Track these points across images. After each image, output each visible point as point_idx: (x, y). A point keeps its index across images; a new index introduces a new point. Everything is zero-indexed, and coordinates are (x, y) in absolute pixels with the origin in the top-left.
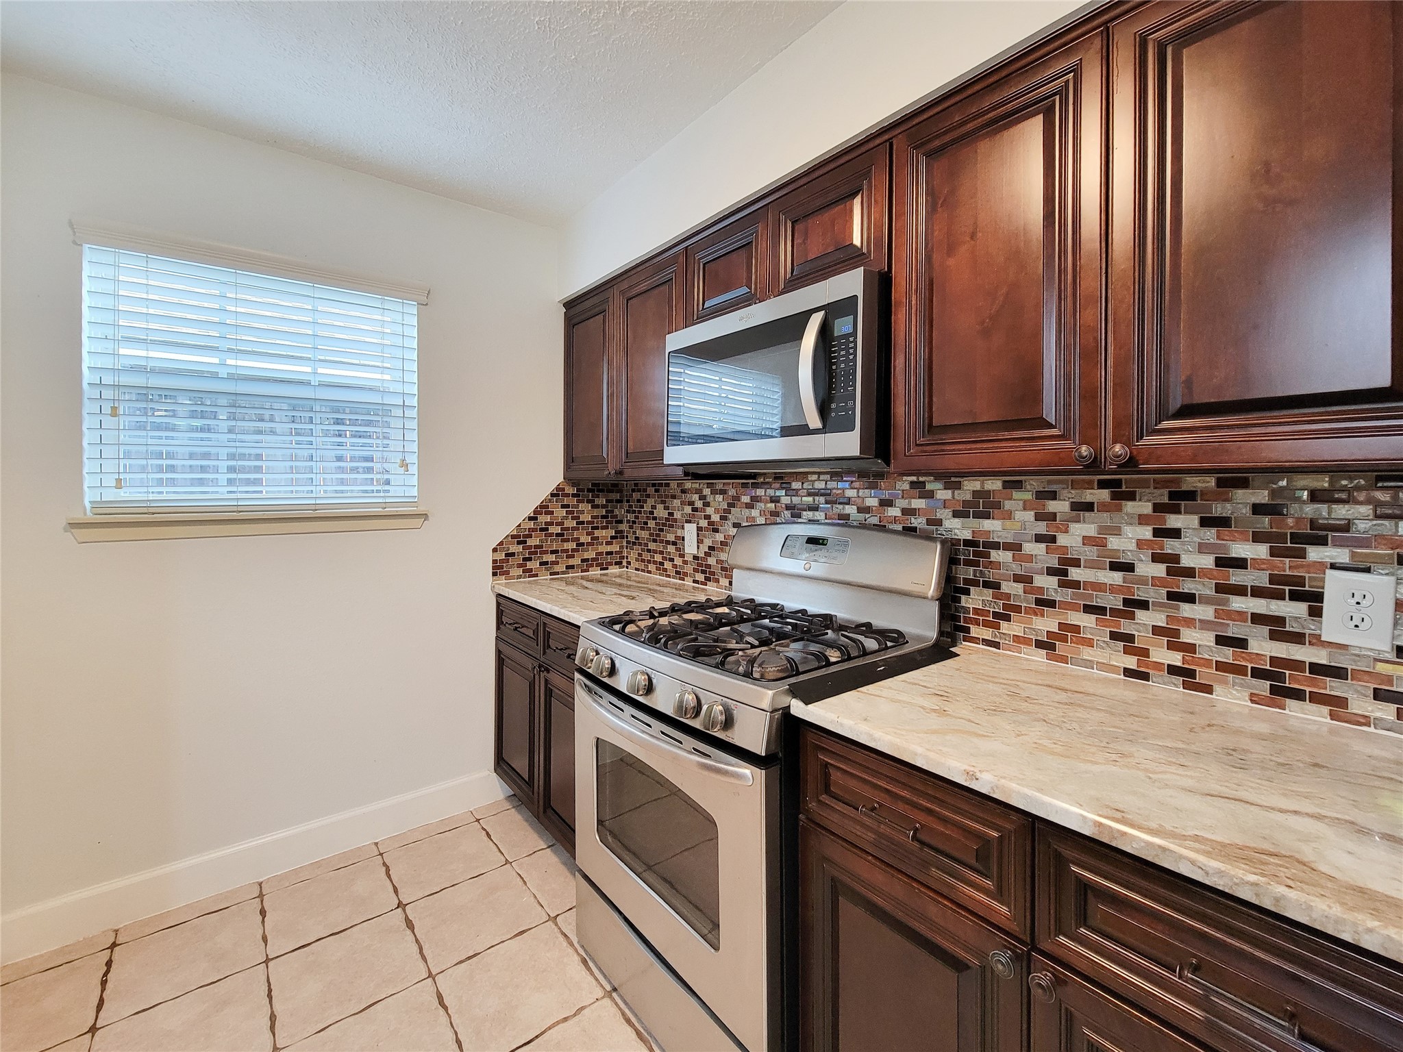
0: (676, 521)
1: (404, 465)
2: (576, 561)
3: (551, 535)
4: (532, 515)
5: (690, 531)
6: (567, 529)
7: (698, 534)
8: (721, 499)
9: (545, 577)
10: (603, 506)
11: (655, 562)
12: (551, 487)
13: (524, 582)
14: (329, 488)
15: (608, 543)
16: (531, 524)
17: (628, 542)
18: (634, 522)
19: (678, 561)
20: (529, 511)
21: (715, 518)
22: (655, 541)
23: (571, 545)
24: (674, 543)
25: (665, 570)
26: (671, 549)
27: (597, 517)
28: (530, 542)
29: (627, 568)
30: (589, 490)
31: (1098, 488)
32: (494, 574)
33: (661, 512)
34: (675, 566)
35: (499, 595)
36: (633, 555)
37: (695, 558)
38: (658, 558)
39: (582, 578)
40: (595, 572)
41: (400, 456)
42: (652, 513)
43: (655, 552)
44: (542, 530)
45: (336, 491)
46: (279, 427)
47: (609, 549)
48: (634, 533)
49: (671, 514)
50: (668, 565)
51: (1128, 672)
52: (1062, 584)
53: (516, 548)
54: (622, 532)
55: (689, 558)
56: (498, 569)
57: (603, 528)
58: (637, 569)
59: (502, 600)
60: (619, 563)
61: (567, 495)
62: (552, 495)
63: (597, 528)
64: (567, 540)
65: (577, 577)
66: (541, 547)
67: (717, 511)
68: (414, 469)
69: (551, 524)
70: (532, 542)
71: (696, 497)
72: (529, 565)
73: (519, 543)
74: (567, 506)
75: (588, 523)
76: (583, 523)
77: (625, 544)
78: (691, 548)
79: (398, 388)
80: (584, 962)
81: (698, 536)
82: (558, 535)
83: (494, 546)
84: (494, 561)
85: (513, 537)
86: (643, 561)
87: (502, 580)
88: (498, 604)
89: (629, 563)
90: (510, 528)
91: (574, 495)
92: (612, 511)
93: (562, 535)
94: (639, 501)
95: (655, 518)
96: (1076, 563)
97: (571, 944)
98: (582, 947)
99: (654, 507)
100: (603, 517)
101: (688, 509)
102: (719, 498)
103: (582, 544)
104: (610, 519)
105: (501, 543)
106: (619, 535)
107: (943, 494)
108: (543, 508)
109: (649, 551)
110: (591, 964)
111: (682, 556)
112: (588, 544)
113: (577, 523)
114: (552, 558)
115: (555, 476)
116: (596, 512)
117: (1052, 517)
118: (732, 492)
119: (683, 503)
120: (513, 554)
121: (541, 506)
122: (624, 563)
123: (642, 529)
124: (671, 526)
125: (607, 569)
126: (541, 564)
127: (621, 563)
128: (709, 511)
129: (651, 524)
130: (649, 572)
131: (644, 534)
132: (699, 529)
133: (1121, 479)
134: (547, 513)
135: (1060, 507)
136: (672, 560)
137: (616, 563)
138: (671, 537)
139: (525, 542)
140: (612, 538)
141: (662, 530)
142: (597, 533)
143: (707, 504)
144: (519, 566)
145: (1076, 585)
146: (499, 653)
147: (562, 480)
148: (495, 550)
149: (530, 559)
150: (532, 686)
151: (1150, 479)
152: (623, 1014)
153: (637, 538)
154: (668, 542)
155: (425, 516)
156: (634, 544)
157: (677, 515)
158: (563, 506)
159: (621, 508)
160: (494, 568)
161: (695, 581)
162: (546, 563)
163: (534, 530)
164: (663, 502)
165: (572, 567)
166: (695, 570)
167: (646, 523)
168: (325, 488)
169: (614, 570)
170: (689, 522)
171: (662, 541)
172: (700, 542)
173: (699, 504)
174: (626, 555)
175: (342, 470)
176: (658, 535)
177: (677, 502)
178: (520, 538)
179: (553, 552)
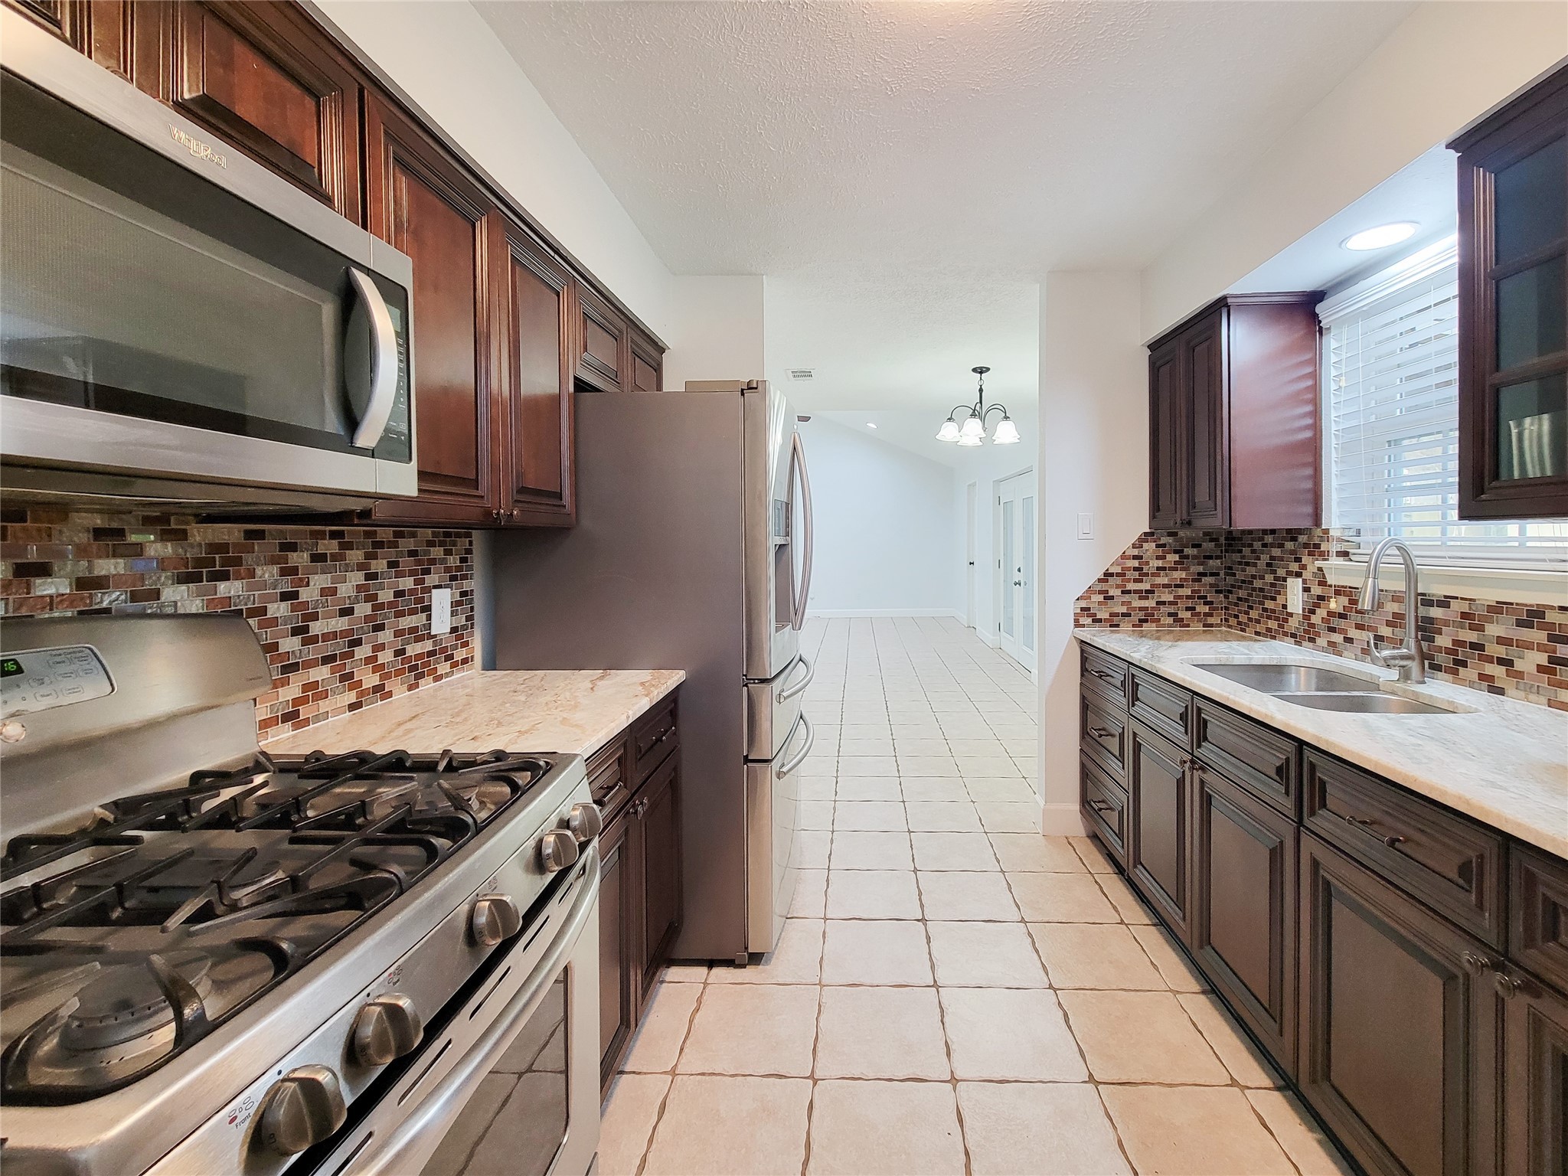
31: (330, 539)
51: (353, 707)
52: (305, 642)
96: (315, 617)
107: (157, 548)
117: (294, 571)
133: (344, 531)
135: (300, 559)
145: (314, 640)
151: (360, 531)
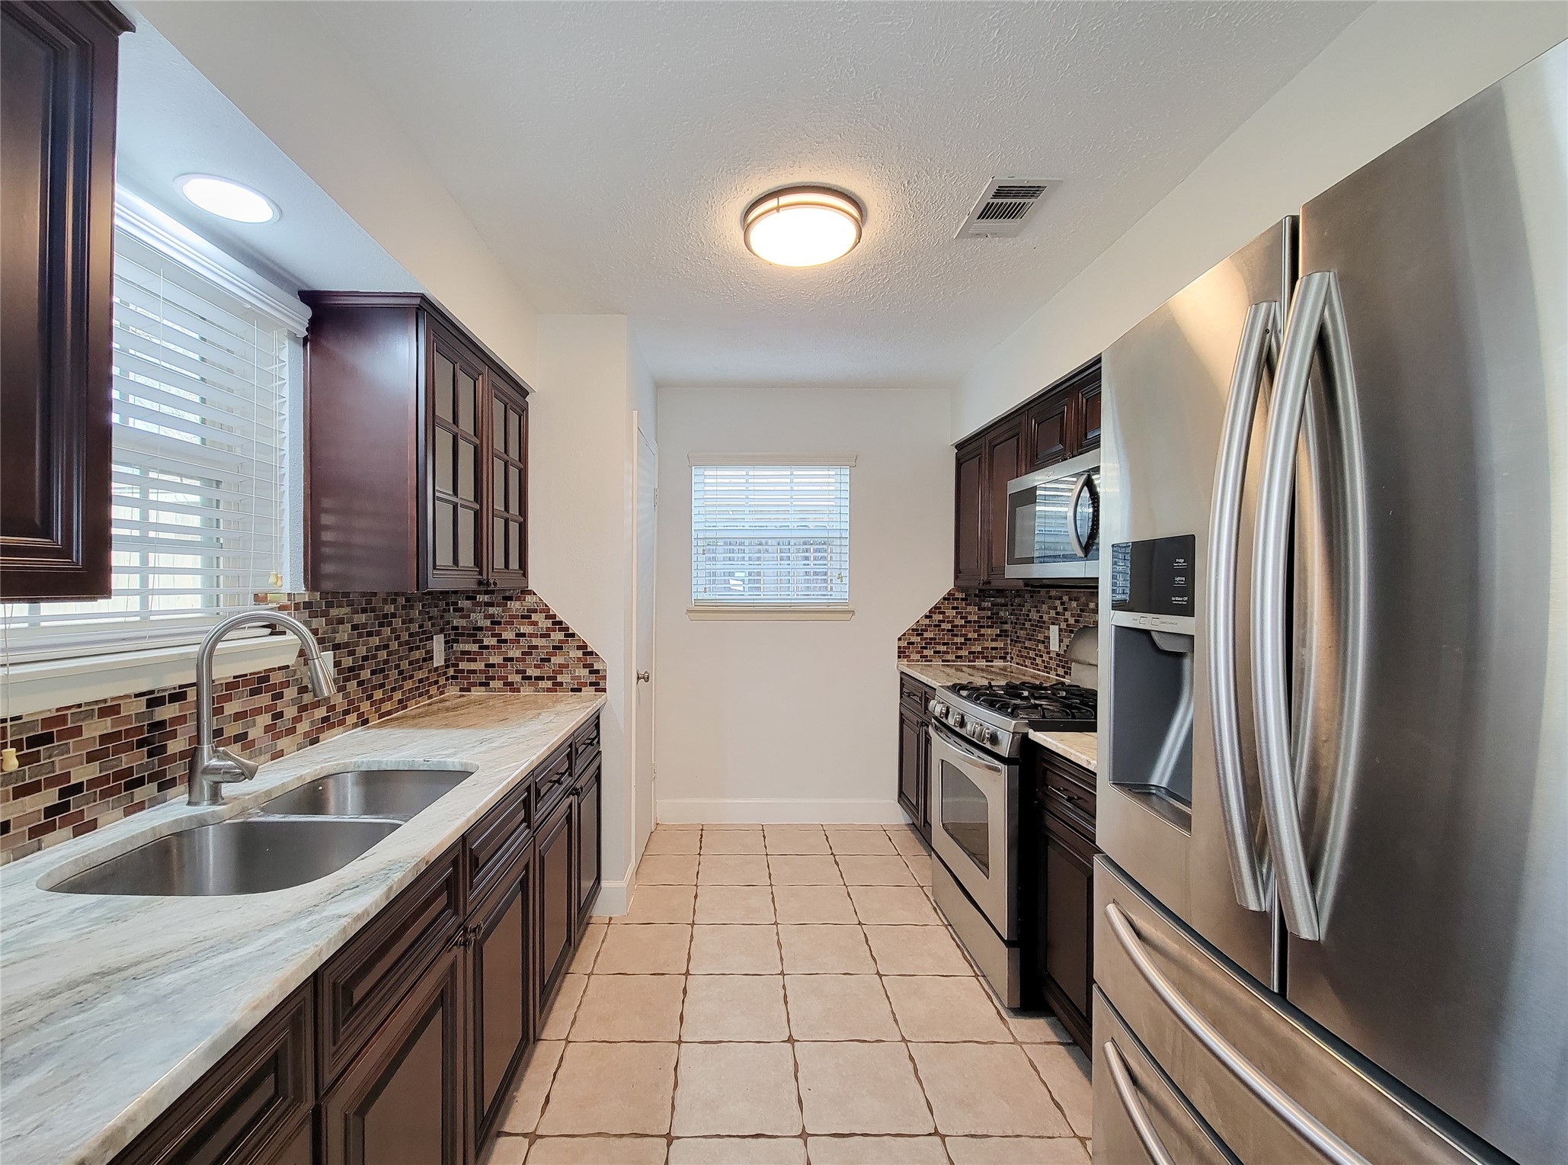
0: (1044, 622)
1: (840, 577)
2: (964, 653)
3: (943, 630)
4: (928, 614)
5: (1054, 631)
6: (957, 626)
7: (1060, 634)
8: (1075, 605)
9: (937, 663)
10: (989, 609)
11: (1030, 658)
12: (944, 593)
13: (922, 665)
14: (800, 593)
15: (992, 640)
16: (927, 621)
17: (1012, 640)
18: (1016, 623)
19: (1046, 657)
20: (926, 611)
21: (1072, 621)
22: (1030, 640)
23: (960, 640)
24: (1043, 642)
25: (1037, 665)
26: (1041, 647)
27: (983, 618)
28: (926, 635)
29: (1011, 662)
30: (976, 596)
32: (899, 657)
33: (1034, 616)
34: (1043, 661)
35: (902, 673)
36: (1015, 651)
37: (1058, 655)
38: (1032, 654)
39: (969, 666)
40: (981, 663)
41: (838, 572)
42: (1028, 615)
43: (1030, 649)
44: (935, 626)
45: (805, 595)
46: (770, 549)
47: (994, 644)
48: (1016, 632)
49: (1041, 617)
50: (1038, 660)
53: (915, 639)
54: (1006, 631)
55: (1053, 655)
56: (902, 653)
57: (988, 627)
58: (1018, 664)
59: (903, 677)
60: (1004, 658)
61: (957, 599)
62: (944, 599)
63: (983, 627)
64: (957, 635)
65: (965, 666)
66: (935, 639)
67: (1073, 615)
68: (846, 580)
69: (943, 621)
70: (927, 635)
71: (1058, 603)
72: (926, 652)
73: (918, 635)
74: (957, 608)
75: (975, 622)
76: (970, 622)
77: (1009, 642)
78: (1054, 646)
79: (837, 526)
80: (935, 909)
81: (1060, 636)
82: (948, 630)
83: (899, 636)
84: (899, 647)
85: (913, 630)
86: (1022, 656)
87: (905, 661)
88: (901, 679)
89: (1012, 658)
90: (911, 624)
91: (962, 599)
92: (998, 614)
93: (952, 630)
94: (1020, 605)
95: (1030, 620)
97: (930, 900)
98: (936, 902)
99: (1029, 611)
100: (988, 618)
101: (1053, 613)
102: (1074, 604)
103: (970, 639)
104: (995, 620)
105: (904, 635)
106: (1003, 634)
108: (936, 609)
109: (1026, 648)
110: (938, 911)
111: (1048, 653)
112: (975, 640)
113: (965, 622)
114: (943, 648)
115: (948, 584)
116: (983, 613)
118: (1083, 599)
119: (1050, 608)
120: (913, 643)
121: (935, 608)
122: (1009, 659)
123: (1021, 629)
124: (1041, 627)
125: (992, 661)
126: (935, 652)
127: (1006, 658)
128: (1068, 614)
129: (1028, 625)
130: (1026, 666)
131: (1022, 633)
132: (1060, 630)
134: (940, 613)
136: (1041, 656)
137: (1001, 658)
138: (1041, 637)
139: (922, 635)
140: (997, 635)
141: (1035, 631)
142: (983, 631)
143: (1065, 609)
144: (918, 652)
146: (901, 714)
147: (953, 587)
148: (900, 639)
149: (926, 648)
150: (918, 735)
152: (951, 936)
153: (1018, 637)
154: (1039, 641)
155: (853, 612)
156: (1016, 641)
157: (1046, 618)
158: (953, 608)
159: (1006, 610)
160: (899, 652)
161: (1057, 675)
162: (939, 652)
163: (930, 626)
164: (1036, 607)
165: (961, 657)
166: (1058, 665)
167: (1024, 624)
168: (797, 593)
169: (999, 663)
170: (1053, 624)
171: (1035, 640)
172: (1061, 641)
173: (1060, 609)
174: (1010, 651)
175: (808, 581)
176: (1033, 635)
177: (1045, 607)
178: (917, 631)
179: (944, 644)
